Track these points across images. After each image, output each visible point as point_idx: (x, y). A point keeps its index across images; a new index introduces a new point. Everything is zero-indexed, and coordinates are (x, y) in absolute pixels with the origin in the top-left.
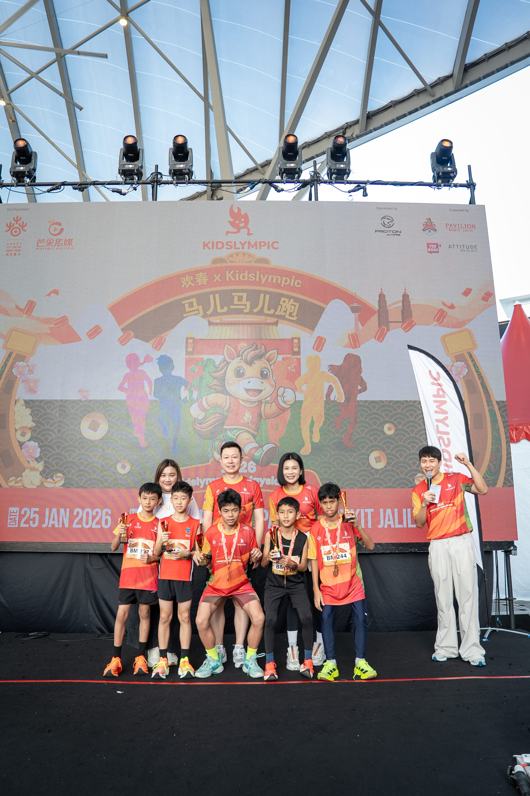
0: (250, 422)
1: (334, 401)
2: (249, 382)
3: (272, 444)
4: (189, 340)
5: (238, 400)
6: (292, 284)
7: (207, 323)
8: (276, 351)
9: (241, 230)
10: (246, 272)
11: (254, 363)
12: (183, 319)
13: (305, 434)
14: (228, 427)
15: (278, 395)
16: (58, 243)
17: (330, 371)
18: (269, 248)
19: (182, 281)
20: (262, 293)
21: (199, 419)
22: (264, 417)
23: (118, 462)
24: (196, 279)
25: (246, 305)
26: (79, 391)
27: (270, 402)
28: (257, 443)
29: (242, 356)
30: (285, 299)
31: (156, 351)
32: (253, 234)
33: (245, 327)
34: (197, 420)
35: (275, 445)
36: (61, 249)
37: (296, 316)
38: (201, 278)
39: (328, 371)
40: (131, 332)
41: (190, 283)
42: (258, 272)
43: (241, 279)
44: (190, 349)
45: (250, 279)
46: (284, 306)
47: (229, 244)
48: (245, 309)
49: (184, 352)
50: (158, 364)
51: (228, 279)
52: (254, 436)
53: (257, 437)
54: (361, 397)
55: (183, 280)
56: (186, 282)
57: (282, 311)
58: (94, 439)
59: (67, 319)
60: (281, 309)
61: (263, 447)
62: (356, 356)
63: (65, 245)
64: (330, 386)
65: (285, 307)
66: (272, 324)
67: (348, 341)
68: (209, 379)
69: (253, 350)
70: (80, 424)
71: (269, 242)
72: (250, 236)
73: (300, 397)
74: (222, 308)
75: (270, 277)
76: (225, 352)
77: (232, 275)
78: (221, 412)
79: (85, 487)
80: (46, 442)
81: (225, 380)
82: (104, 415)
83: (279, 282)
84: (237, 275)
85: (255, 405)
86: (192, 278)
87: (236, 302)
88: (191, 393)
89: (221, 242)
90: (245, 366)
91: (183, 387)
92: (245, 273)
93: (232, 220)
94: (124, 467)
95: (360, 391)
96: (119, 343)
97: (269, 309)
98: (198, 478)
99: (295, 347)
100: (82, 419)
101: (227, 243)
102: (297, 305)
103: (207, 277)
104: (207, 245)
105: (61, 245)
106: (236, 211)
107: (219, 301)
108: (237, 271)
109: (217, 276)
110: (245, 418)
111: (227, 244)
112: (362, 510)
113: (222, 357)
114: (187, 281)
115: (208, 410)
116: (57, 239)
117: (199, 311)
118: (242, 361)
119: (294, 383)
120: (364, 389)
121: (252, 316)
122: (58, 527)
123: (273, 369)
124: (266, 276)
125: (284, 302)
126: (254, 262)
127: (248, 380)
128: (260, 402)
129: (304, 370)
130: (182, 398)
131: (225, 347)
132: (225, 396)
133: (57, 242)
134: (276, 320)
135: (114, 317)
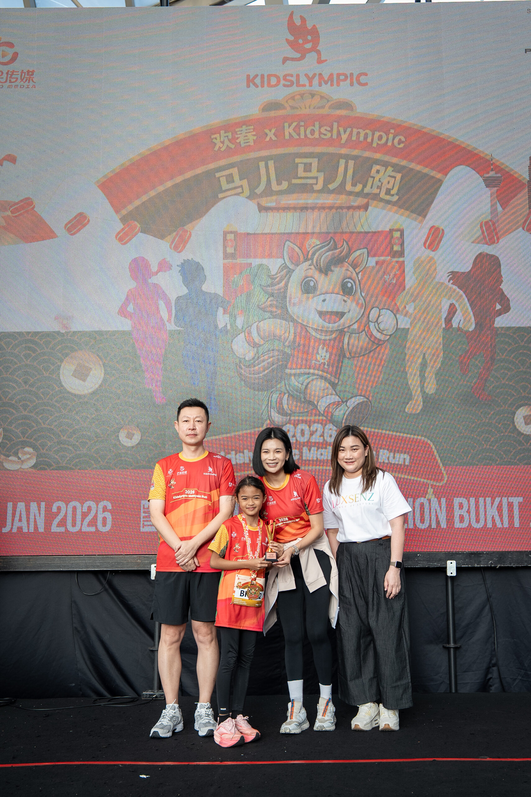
0: (326, 364)
1: (459, 329)
2: (324, 301)
3: (362, 397)
4: (228, 235)
5: (308, 328)
6: (390, 144)
7: (256, 207)
8: (365, 250)
9: (307, 55)
10: (317, 124)
11: (332, 271)
12: (217, 202)
13: (414, 381)
14: (293, 371)
15: (369, 321)
16: (11, 77)
17: (451, 281)
18: (352, 84)
19: (214, 140)
20: (342, 158)
21: (247, 359)
22: (348, 355)
23: (121, 428)
24: (237, 136)
25: (317, 178)
26: (56, 318)
27: (357, 332)
28: (337, 395)
29: (312, 259)
30: (378, 167)
31: (176, 253)
32: (326, 60)
33: (316, 213)
34: (242, 361)
35: (368, 399)
36: (16, 86)
37: (397, 194)
38: (244, 134)
39: (449, 282)
40: (136, 223)
41: (227, 142)
42: (335, 125)
43: (309, 136)
44: (230, 250)
45: (323, 136)
46: (377, 179)
47: (288, 78)
48: (316, 184)
49: (221, 255)
50: (180, 273)
51: (287, 137)
52: (334, 385)
53: (339, 388)
54: (500, 322)
55: (216, 139)
56: (221, 142)
57: (375, 187)
58: (82, 393)
59: (32, 203)
60: (373, 183)
61: (347, 401)
62: (492, 256)
63: (22, 80)
64: (452, 306)
65: (380, 181)
66: (359, 208)
67: (480, 232)
68: (261, 296)
69: (329, 250)
70: (59, 369)
71: (352, 74)
72: (322, 65)
73: (404, 323)
74: (279, 183)
75: (355, 131)
76: (285, 254)
77: (293, 130)
78: (281, 349)
79: (71, 469)
80: (6, 398)
81: (286, 297)
82: (98, 355)
83: (369, 140)
84: (302, 129)
85: (334, 336)
86: (230, 135)
87: (301, 173)
88: (234, 317)
89: (275, 76)
90: (317, 275)
91: (221, 310)
92: (314, 126)
93: (291, 38)
94: (130, 436)
95: (500, 313)
96: (117, 242)
97: (354, 185)
98: (246, 451)
99: (395, 244)
100: (62, 361)
101: (285, 76)
102: (399, 176)
103: (254, 133)
104: (253, 81)
105: (16, 81)
106: (298, 22)
107: (274, 172)
108: (302, 124)
109: (270, 131)
110: (318, 357)
111: (285, 79)
112: (505, 500)
113: (280, 262)
114: (222, 140)
115: (260, 346)
116: (8, 71)
117: (243, 189)
118: (312, 267)
119: (394, 299)
120: (506, 308)
121: (325, 195)
122: (27, 531)
123: (362, 279)
124: (349, 130)
125: (378, 172)
126: (329, 108)
127: (322, 297)
128: (342, 332)
129: (410, 281)
130: (220, 328)
131: (286, 246)
132: (287, 323)
133: (9, 76)
134: (365, 201)
135: (108, 199)
